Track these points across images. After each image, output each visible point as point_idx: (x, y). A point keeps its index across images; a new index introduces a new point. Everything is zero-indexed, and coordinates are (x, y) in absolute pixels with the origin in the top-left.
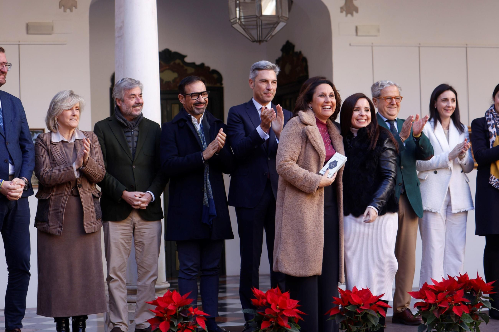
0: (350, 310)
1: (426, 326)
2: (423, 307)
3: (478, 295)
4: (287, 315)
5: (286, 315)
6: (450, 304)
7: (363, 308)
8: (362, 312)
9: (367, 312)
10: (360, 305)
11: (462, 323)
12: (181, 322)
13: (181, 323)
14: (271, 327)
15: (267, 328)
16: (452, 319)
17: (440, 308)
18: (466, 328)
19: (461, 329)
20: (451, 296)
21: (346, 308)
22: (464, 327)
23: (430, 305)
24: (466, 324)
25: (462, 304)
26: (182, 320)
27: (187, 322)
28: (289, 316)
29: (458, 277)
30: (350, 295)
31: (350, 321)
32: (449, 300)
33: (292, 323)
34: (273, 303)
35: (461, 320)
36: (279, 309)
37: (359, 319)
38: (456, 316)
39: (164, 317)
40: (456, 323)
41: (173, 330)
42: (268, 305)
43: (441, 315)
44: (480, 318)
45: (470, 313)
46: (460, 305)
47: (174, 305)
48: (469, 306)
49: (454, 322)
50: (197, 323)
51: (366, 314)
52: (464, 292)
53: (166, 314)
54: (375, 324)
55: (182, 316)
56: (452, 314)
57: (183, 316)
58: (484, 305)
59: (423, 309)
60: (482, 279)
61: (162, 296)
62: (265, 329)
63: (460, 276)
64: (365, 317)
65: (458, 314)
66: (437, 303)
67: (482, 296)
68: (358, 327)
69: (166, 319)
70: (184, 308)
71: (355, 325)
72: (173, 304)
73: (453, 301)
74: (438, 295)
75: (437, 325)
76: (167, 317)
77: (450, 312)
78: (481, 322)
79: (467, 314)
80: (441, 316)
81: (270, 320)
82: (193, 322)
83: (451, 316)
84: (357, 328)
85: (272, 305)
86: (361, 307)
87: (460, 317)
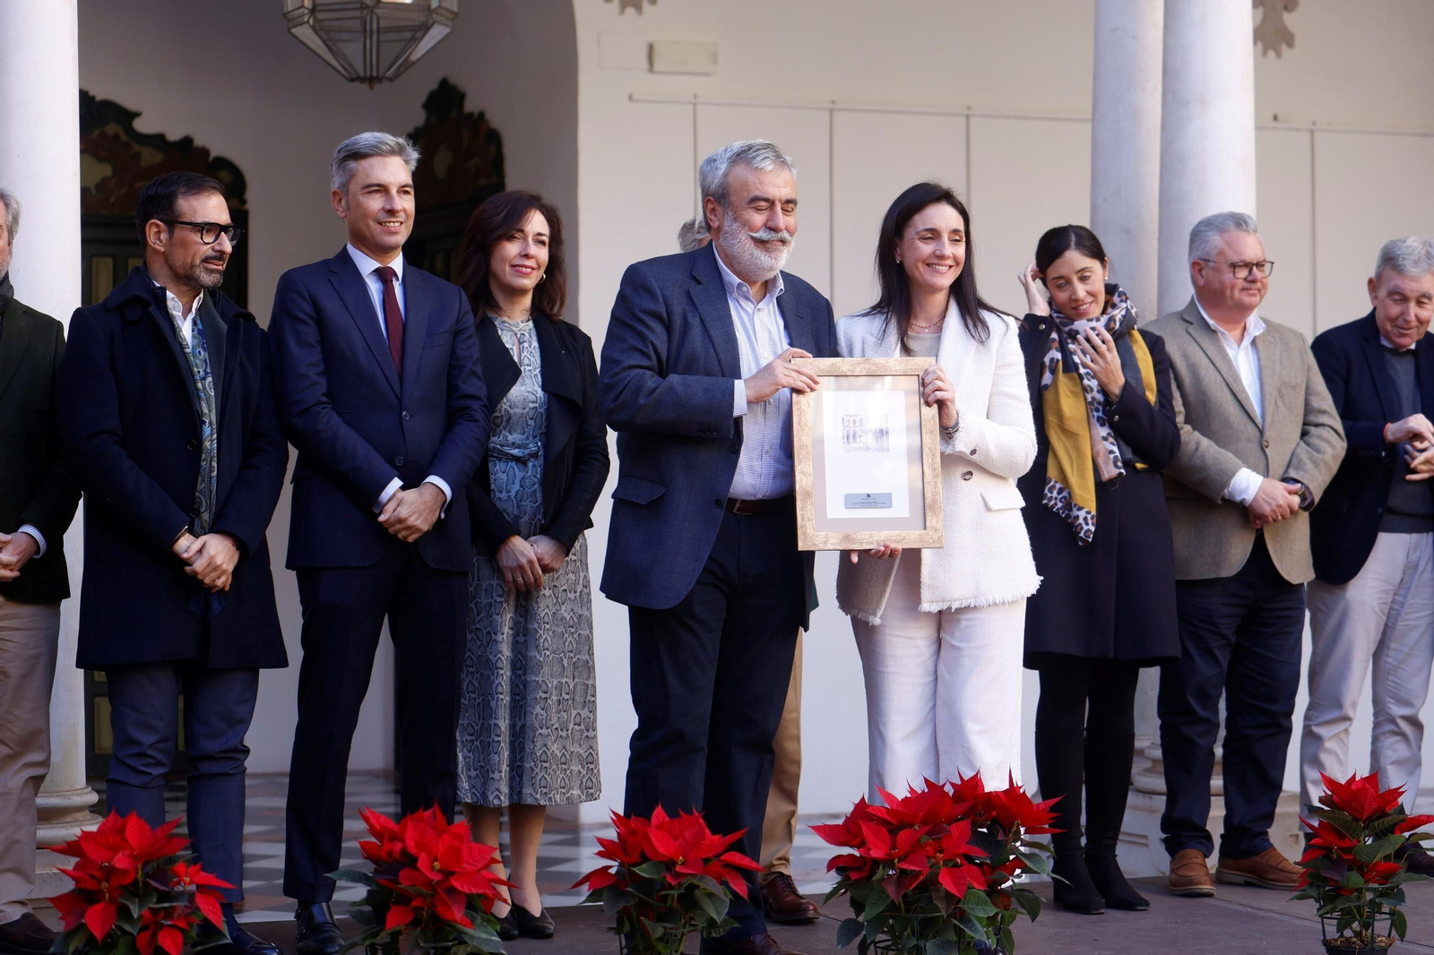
0: (646, 876)
1: (863, 924)
2: (854, 869)
3: (1011, 836)
4: (463, 888)
5: (460, 889)
6: (933, 860)
7: (683, 871)
8: (679, 883)
9: (696, 882)
10: (674, 863)
11: (963, 916)
12: (152, 906)
13: (151, 909)
14: (415, 923)
15: (403, 927)
16: (937, 906)
17: (903, 872)
18: (976, 931)
19: (960, 933)
20: (934, 840)
21: (635, 869)
22: (970, 929)
23: (876, 863)
24: (973, 918)
25: (965, 862)
26: (155, 900)
27: (170, 907)
28: (468, 892)
29: (953, 785)
30: (647, 834)
31: (643, 907)
32: (928, 851)
33: (475, 911)
34: (423, 855)
35: (960, 908)
36: (440, 871)
37: (669, 903)
38: (949, 897)
39: (101, 892)
40: (948, 916)
41: (128, 928)
42: (409, 860)
43: (905, 893)
44: (1014, 904)
45: (989, 887)
46: (961, 865)
47: (132, 857)
48: (985, 867)
49: (944, 913)
50: (198, 909)
51: (692, 887)
52: (972, 829)
53: (107, 881)
54: (716, 917)
55: (153, 887)
56: (937, 891)
57: (156, 890)
58: (1026, 866)
59: (854, 876)
60: (1021, 791)
61: (94, 828)
62: (398, 928)
63: (959, 782)
64: (689, 899)
65: (953, 890)
66: (894, 860)
67: (1022, 840)
68: (668, 925)
69: (107, 895)
70: (161, 866)
71: (660, 918)
72: (128, 853)
73: (941, 852)
74: (896, 835)
75: (891, 921)
76: (109, 892)
77: (932, 882)
78: (1018, 916)
79: (979, 890)
80: (905, 896)
81: (414, 904)
82: (186, 906)
83: (934, 896)
84: (665, 928)
85: (420, 860)
86: (678, 868)
87: (959, 900)
